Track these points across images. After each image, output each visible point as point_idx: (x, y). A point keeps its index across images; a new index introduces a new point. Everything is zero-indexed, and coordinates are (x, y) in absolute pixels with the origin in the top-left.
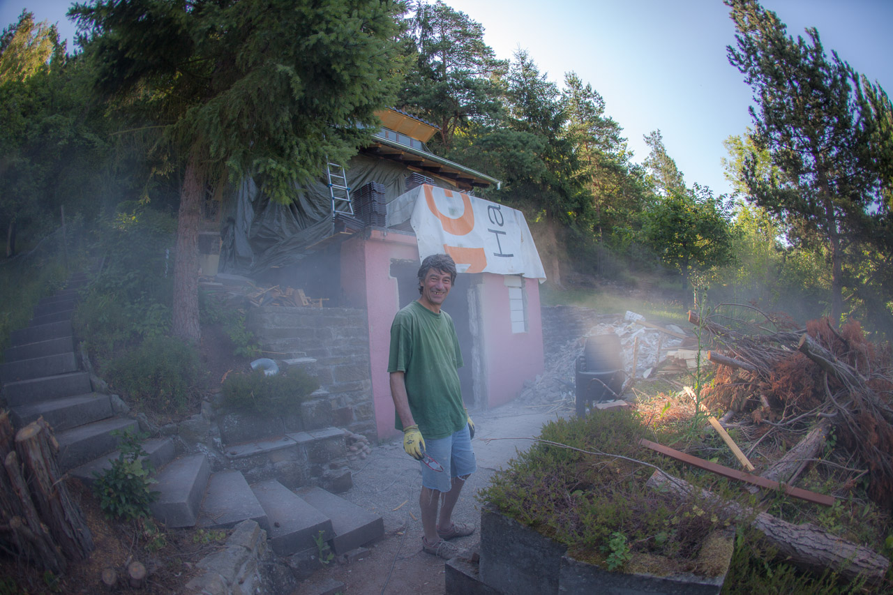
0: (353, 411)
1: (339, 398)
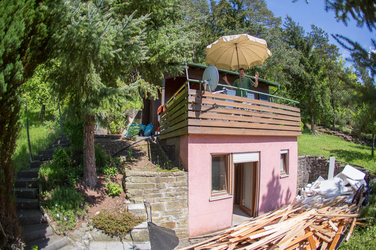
0: (176, 223)
1: (168, 217)
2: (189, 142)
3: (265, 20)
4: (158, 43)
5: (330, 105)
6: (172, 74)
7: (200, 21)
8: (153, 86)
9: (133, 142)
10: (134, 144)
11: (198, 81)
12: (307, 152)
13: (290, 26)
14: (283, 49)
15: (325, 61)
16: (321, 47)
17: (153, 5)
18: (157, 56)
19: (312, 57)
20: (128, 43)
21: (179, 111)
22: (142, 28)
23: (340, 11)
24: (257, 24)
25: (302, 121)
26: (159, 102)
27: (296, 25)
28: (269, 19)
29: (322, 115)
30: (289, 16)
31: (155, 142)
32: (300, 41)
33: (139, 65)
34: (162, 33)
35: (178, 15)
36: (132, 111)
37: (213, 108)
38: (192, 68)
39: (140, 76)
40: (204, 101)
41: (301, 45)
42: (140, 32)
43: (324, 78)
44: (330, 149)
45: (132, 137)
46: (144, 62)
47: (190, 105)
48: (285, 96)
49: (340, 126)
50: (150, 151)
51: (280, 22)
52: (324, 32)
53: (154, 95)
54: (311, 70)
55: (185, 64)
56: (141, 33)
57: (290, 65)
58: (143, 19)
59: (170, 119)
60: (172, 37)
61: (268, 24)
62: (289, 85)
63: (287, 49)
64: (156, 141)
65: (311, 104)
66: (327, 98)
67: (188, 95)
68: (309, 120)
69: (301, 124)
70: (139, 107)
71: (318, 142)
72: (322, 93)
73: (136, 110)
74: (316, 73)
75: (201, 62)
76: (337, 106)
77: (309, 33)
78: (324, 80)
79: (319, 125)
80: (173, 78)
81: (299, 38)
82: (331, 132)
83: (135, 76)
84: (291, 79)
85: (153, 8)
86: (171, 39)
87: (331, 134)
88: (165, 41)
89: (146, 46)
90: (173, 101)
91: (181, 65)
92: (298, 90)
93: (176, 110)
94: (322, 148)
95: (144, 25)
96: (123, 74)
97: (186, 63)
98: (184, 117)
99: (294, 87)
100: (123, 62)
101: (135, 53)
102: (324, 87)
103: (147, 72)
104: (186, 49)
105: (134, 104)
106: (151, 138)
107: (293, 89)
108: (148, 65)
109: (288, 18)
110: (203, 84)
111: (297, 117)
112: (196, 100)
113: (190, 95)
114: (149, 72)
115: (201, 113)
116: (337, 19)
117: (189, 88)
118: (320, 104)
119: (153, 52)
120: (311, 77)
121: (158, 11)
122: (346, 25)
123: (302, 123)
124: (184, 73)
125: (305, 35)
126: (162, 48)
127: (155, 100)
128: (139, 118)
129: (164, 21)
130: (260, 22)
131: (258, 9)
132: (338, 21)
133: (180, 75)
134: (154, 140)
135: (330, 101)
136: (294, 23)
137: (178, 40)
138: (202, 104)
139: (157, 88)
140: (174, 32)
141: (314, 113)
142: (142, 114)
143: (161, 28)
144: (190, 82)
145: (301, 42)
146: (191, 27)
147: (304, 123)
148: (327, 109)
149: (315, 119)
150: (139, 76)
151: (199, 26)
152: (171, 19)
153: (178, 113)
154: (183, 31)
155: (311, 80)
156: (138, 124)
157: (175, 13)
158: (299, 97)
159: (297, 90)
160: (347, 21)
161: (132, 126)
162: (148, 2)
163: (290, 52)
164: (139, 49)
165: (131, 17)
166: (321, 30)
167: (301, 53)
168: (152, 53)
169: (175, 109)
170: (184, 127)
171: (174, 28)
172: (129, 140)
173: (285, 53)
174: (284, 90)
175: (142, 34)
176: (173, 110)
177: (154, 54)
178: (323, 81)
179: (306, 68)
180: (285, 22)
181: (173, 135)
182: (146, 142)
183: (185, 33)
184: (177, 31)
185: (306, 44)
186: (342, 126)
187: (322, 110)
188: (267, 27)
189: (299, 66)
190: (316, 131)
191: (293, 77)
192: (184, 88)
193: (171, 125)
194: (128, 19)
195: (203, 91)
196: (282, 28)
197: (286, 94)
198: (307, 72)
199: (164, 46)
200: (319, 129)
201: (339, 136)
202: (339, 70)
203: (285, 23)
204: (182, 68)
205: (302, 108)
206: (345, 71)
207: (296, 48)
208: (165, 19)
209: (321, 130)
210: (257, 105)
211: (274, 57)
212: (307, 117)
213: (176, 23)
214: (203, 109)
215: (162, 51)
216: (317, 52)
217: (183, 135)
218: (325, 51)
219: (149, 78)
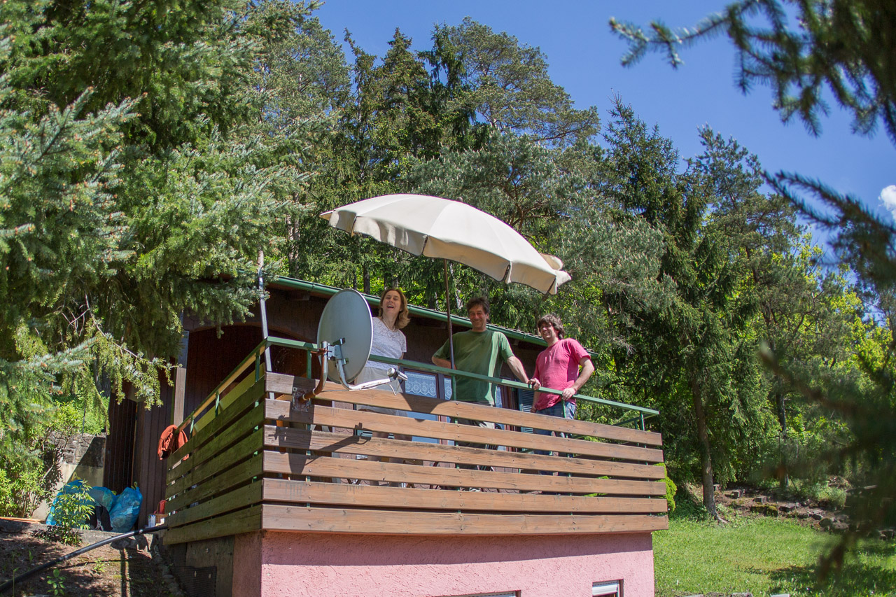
2: (264, 559)
3: (539, 122)
4: (164, 207)
5: (768, 413)
6: (212, 318)
7: (314, 130)
8: (141, 360)
9: (71, 549)
10: (74, 554)
11: (302, 344)
12: (689, 582)
13: (626, 141)
14: (604, 223)
15: (749, 256)
16: (735, 207)
17: (153, 70)
18: (160, 251)
19: (703, 246)
20: (56, 203)
21: (231, 450)
22: (107, 148)
23: (793, 81)
24: (511, 136)
25: (669, 475)
26: (164, 414)
27: (649, 133)
28: (556, 118)
29: (740, 450)
30: (625, 104)
31: (146, 552)
32: (662, 192)
33: (97, 281)
34: (179, 171)
35: (237, 105)
36: (69, 439)
37: (354, 439)
38: (283, 297)
39: (100, 322)
40: (321, 415)
41: (666, 206)
42: (101, 164)
43: (745, 318)
44: (771, 567)
45: (66, 529)
46: (114, 272)
47: (270, 430)
48: (613, 390)
49: (805, 484)
50: (128, 585)
51: (594, 126)
52: (744, 152)
53: (148, 391)
54: (702, 293)
55: (257, 283)
56: (103, 164)
57: (626, 280)
58: (114, 115)
59: (199, 474)
60: (215, 187)
61: (552, 136)
62: (624, 350)
63: (618, 220)
64: (151, 551)
65: (705, 415)
66: (758, 386)
67: (266, 395)
68: (694, 468)
69: (667, 487)
70: (96, 426)
71: (728, 545)
72: (742, 371)
73: (87, 435)
74: (718, 301)
75: (317, 274)
76: (795, 414)
77: (694, 160)
78: (748, 324)
79: (731, 485)
80: (214, 330)
81: (659, 180)
82: (773, 508)
83: (80, 321)
84: (631, 329)
85: (152, 80)
86: (210, 194)
87: (774, 514)
88: (189, 198)
89: (118, 214)
90: (212, 412)
91: (244, 286)
92: (657, 364)
93: (224, 443)
94: (744, 564)
95: (117, 137)
96: (40, 312)
97: (261, 280)
98: (249, 470)
99: (641, 354)
100: (39, 270)
101: (82, 236)
102: (747, 350)
103: (122, 307)
104: (261, 228)
105: (80, 414)
106: (133, 538)
107: (638, 363)
108: (126, 284)
109: (619, 110)
110: (320, 357)
111: (651, 463)
112: (291, 411)
113: (272, 395)
114: (131, 307)
115: (309, 458)
116: (783, 111)
117: (269, 368)
118: (733, 411)
119: (145, 237)
120: (702, 319)
121: (167, 91)
122: (815, 131)
123: (672, 483)
124: (252, 315)
125: (681, 169)
126: (177, 225)
127: (148, 407)
128: (95, 464)
129: (188, 123)
130: (524, 127)
131: (516, 82)
132: (785, 120)
133: (240, 320)
134: (143, 543)
135: (769, 397)
136: (640, 129)
137: (233, 197)
138: (313, 427)
139: (158, 368)
140: (223, 168)
141: (712, 444)
142: (104, 450)
143: (176, 153)
144: (275, 349)
145: (665, 196)
146: (281, 151)
147: (676, 480)
148: (760, 426)
149: (717, 466)
150: (96, 322)
151: (309, 147)
152: (213, 119)
153: (231, 456)
154: (254, 167)
155: (702, 327)
156: (88, 487)
157: (228, 97)
158: (661, 390)
159: (652, 367)
160: (819, 116)
161: (66, 490)
162: (137, 60)
163: (628, 233)
164: (97, 222)
165: (71, 110)
166: (736, 147)
167: (667, 235)
168: (142, 241)
169: (220, 440)
170: (249, 506)
171: (223, 153)
172: (56, 539)
173: (610, 237)
174: (606, 369)
175: (107, 168)
176: (213, 445)
177: (149, 247)
178: (742, 328)
179: (681, 287)
180: (611, 125)
181: (210, 530)
182: (116, 554)
183: (259, 174)
184: (232, 166)
185: (682, 201)
186: (815, 482)
187: (741, 431)
188: (548, 147)
189: (659, 279)
190: (720, 506)
191: (637, 323)
192: (252, 367)
193: (203, 495)
194: (60, 119)
195: (317, 381)
196: (598, 149)
197: (615, 382)
198: (687, 301)
199: (183, 216)
200: (730, 501)
201: (801, 517)
202: (800, 284)
203: (611, 130)
204: (245, 297)
205: (670, 429)
206: (819, 287)
207: (649, 216)
208: (192, 117)
209: (737, 501)
210: (512, 428)
211: (572, 254)
212: (689, 459)
213: (231, 133)
214: (317, 442)
215: (178, 235)
216: (720, 226)
217: (244, 534)
218: (748, 222)
219: (131, 328)
